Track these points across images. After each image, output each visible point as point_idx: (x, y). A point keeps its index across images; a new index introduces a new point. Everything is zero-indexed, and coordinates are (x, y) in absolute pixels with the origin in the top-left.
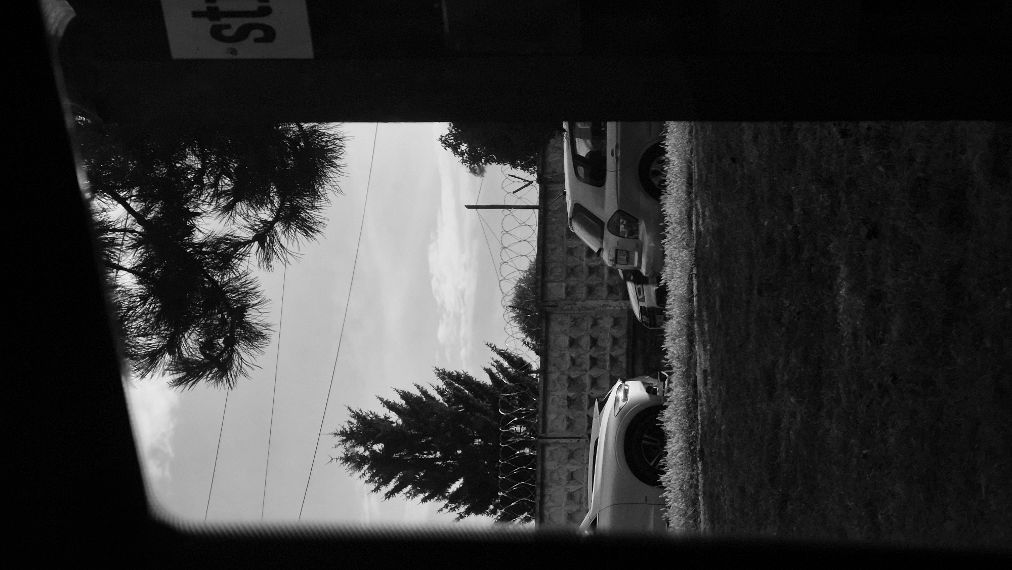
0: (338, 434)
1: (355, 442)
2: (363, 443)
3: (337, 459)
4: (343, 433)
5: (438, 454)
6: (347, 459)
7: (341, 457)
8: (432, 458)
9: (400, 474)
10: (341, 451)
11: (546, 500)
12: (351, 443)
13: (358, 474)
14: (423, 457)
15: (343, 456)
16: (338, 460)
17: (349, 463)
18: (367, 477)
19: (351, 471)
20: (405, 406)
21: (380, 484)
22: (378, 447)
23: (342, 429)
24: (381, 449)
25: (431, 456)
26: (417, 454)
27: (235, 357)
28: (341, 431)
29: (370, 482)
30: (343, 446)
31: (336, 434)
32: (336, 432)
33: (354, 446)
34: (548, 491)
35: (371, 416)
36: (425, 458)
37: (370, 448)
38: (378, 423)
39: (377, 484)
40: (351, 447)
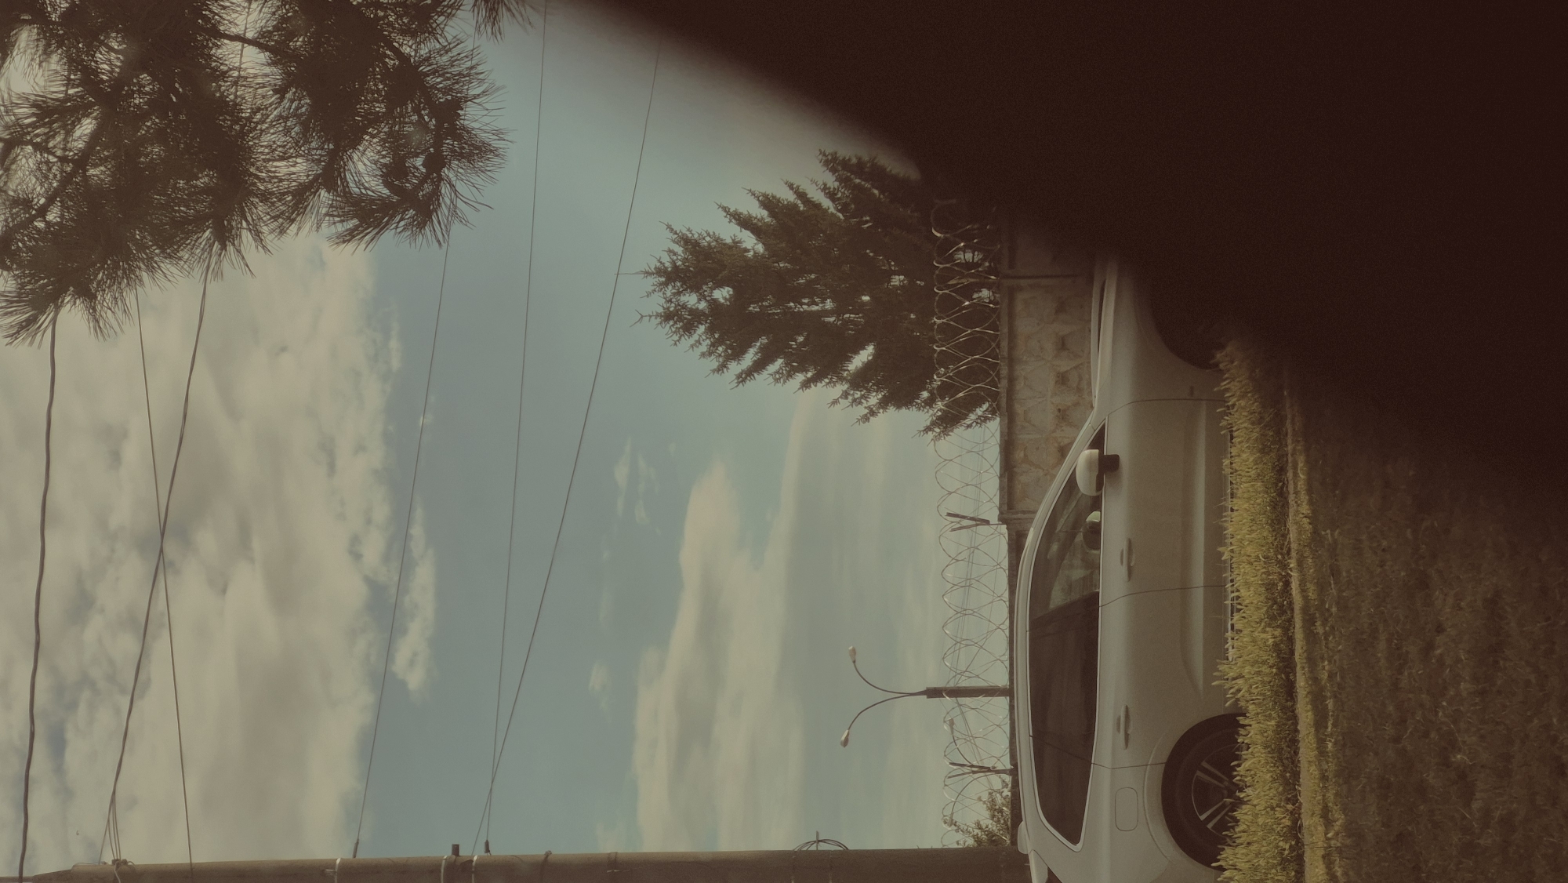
0: (651, 274)
1: (682, 286)
2: (696, 288)
3: (650, 316)
4: (660, 271)
5: (829, 304)
6: (668, 316)
7: (657, 313)
8: (818, 311)
9: (764, 340)
10: (657, 303)
11: (1018, 388)
12: (674, 287)
13: (687, 342)
14: (801, 310)
15: (661, 310)
16: (653, 318)
17: (671, 323)
18: (704, 348)
19: (676, 338)
20: (768, 220)
21: (728, 358)
22: (722, 294)
23: (658, 264)
24: (728, 297)
25: (815, 308)
26: (792, 304)
27: (445, 189)
28: (656, 268)
29: (710, 354)
30: (661, 294)
31: (648, 273)
32: (647, 269)
33: (679, 293)
34: (1021, 371)
35: (708, 239)
36: (805, 311)
37: (709, 296)
38: (720, 252)
39: (721, 360)
40: (674, 294)
